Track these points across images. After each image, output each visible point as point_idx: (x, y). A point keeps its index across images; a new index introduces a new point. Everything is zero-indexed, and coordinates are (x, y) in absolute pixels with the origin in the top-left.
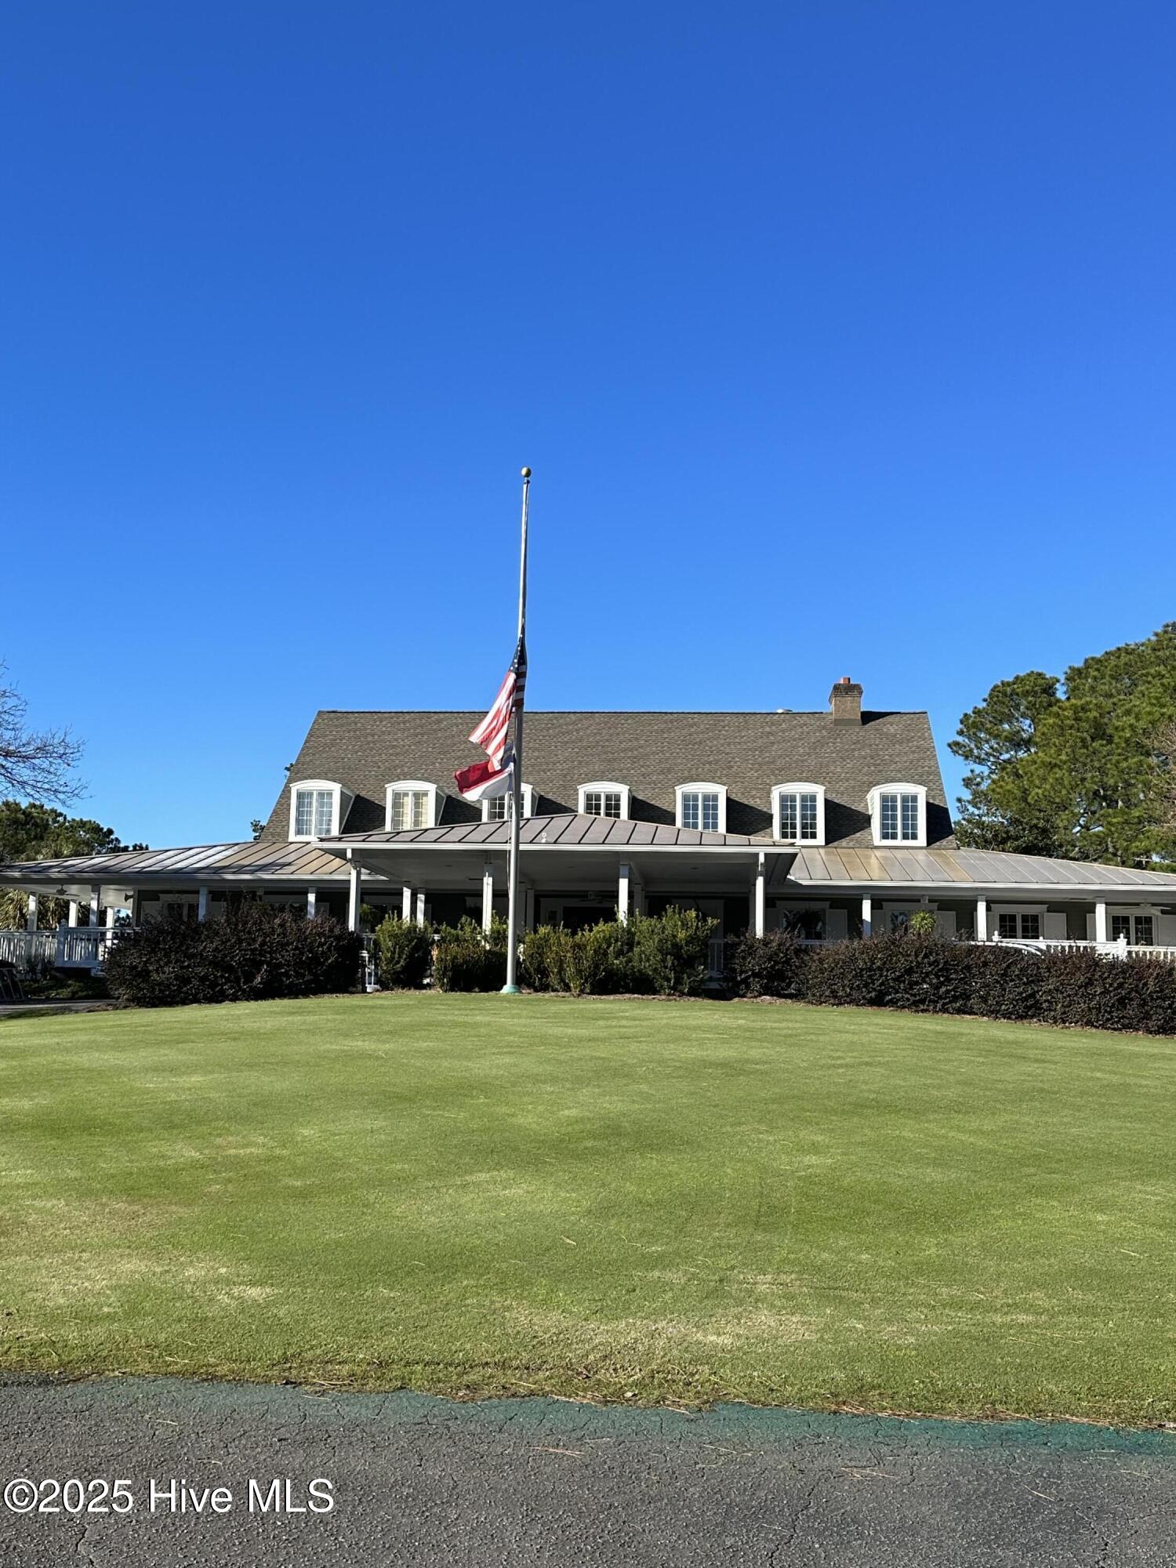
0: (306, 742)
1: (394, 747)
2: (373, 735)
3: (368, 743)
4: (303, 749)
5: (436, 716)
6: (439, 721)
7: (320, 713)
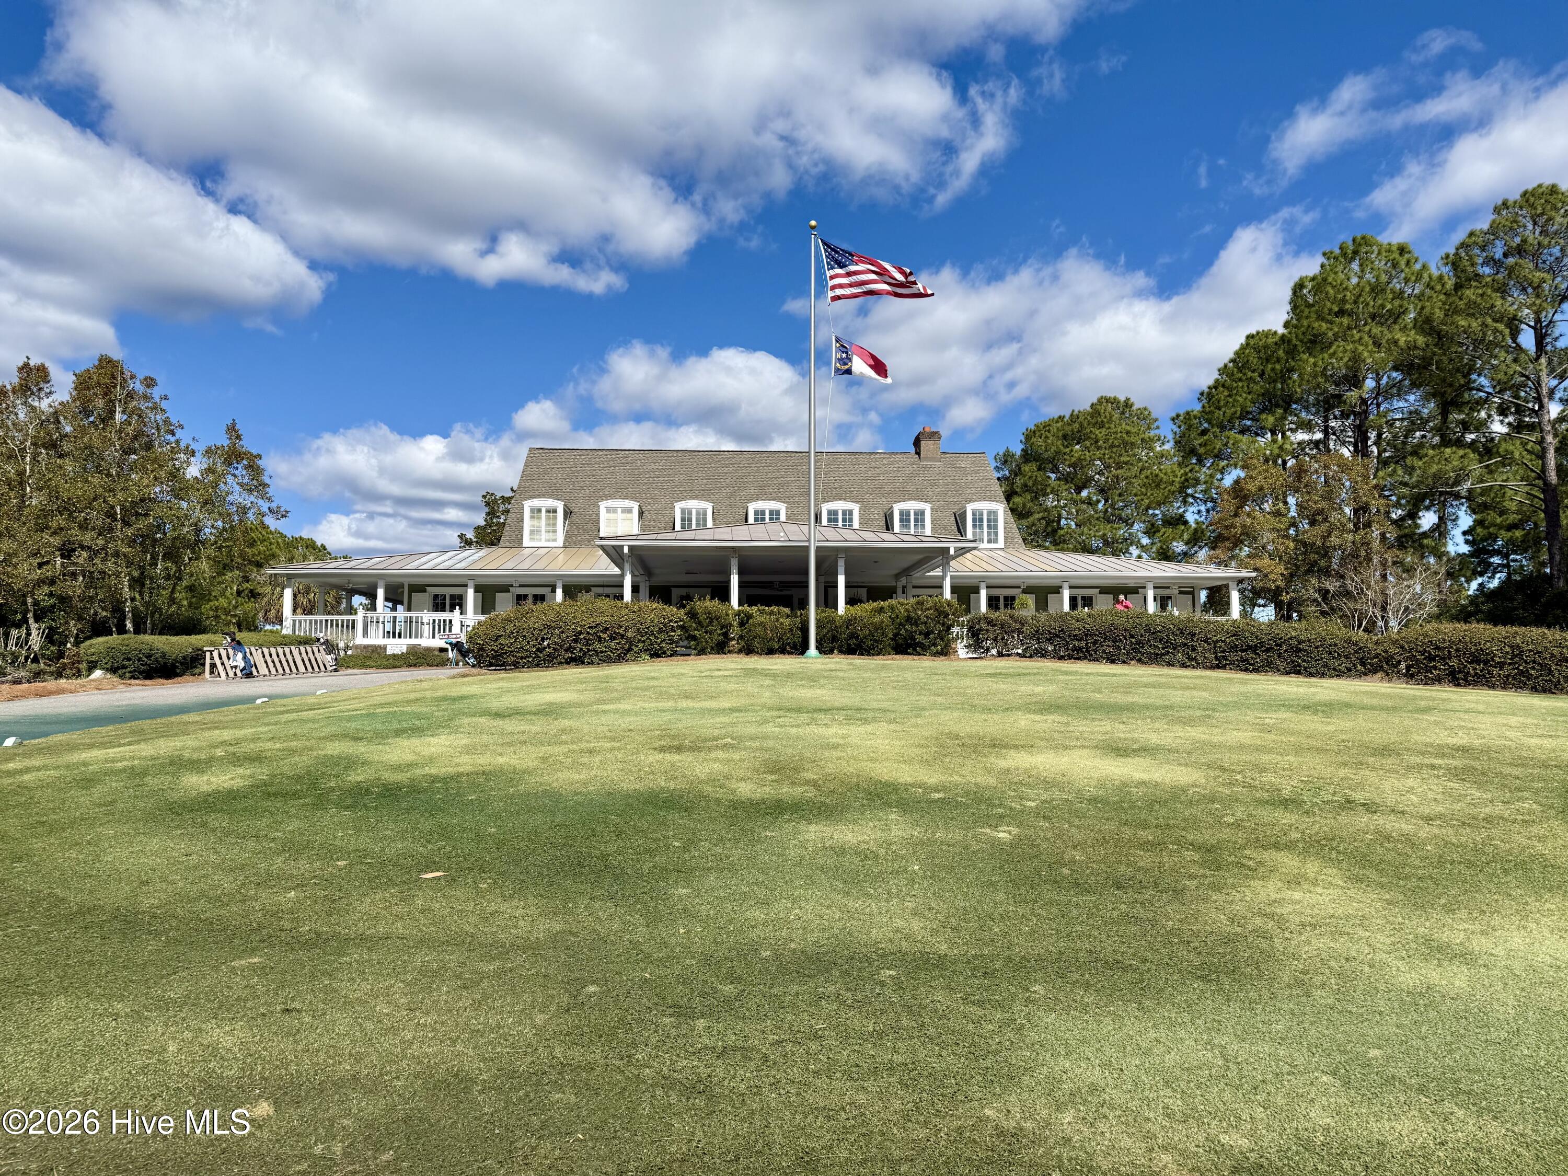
0: (524, 471)
1: (593, 475)
2: (576, 467)
3: (573, 472)
4: (522, 477)
5: (623, 453)
6: (626, 457)
7: (530, 449)
